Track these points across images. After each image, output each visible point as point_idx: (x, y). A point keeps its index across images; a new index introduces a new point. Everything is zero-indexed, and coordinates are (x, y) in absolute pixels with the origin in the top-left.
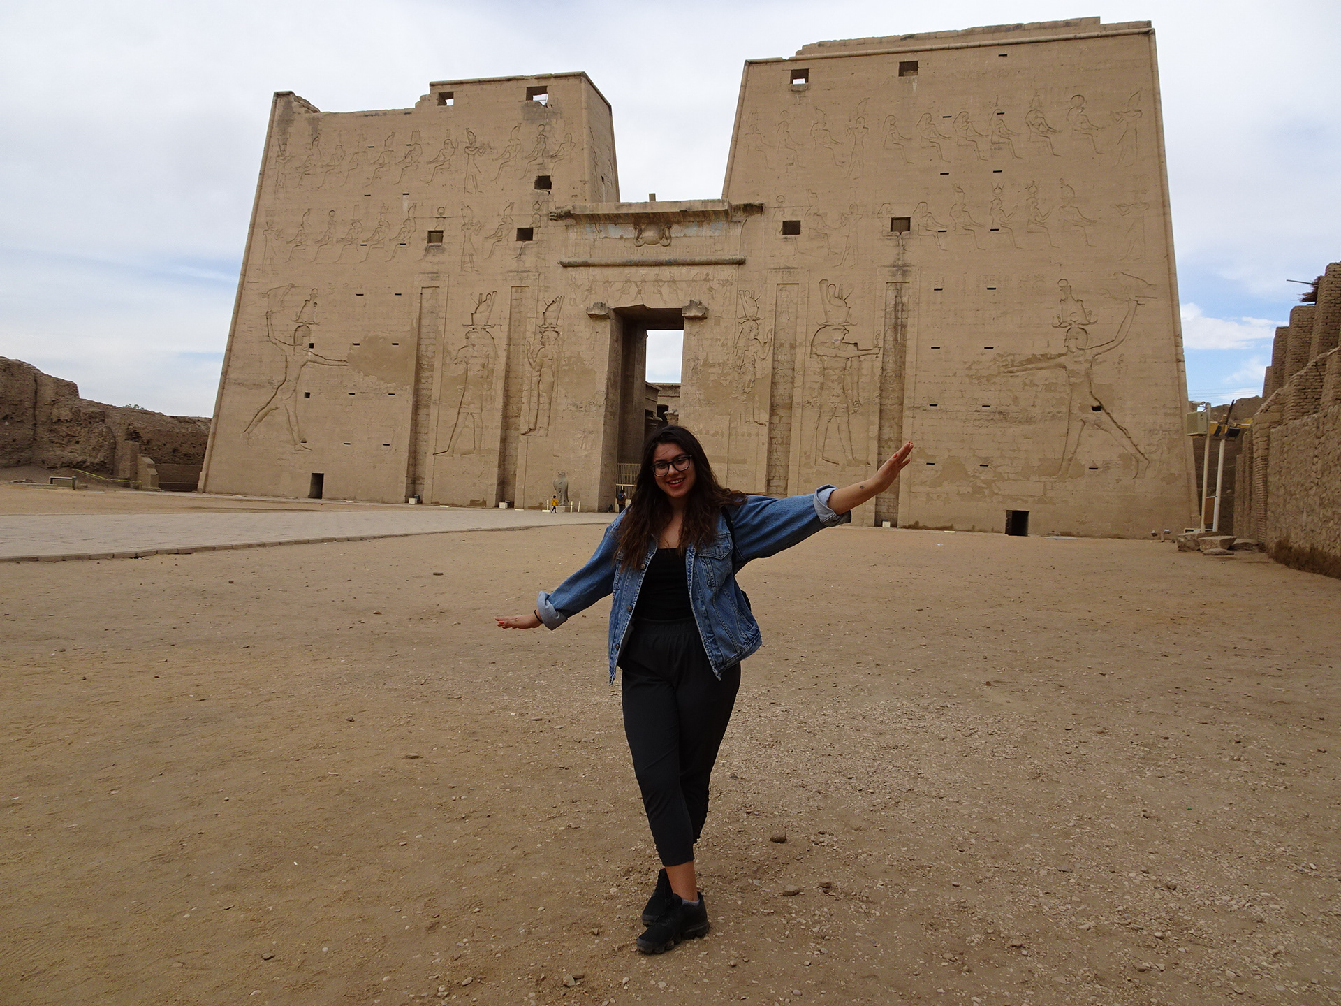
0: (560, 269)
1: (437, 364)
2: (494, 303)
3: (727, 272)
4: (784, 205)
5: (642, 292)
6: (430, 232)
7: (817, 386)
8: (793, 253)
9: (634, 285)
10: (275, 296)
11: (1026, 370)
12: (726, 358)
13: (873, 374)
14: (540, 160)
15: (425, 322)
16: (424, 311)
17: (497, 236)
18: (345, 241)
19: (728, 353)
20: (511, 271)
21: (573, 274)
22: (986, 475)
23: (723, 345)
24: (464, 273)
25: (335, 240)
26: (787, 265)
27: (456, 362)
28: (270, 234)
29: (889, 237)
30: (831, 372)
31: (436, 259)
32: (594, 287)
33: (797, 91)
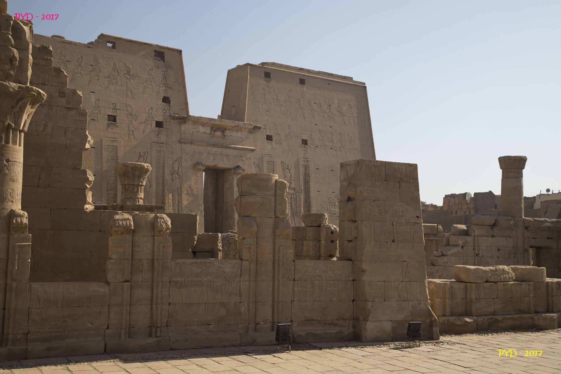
0: (178, 145)
1: (119, 187)
3: (249, 154)
4: (266, 128)
5: (216, 159)
6: (108, 115)
8: (271, 149)
9: (212, 156)
13: (301, 200)
14: (164, 88)
15: (108, 164)
16: (108, 158)
17: (146, 123)
20: (155, 142)
21: (184, 147)
26: (269, 153)
29: (301, 147)
31: (114, 131)
32: (194, 155)
33: (267, 81)
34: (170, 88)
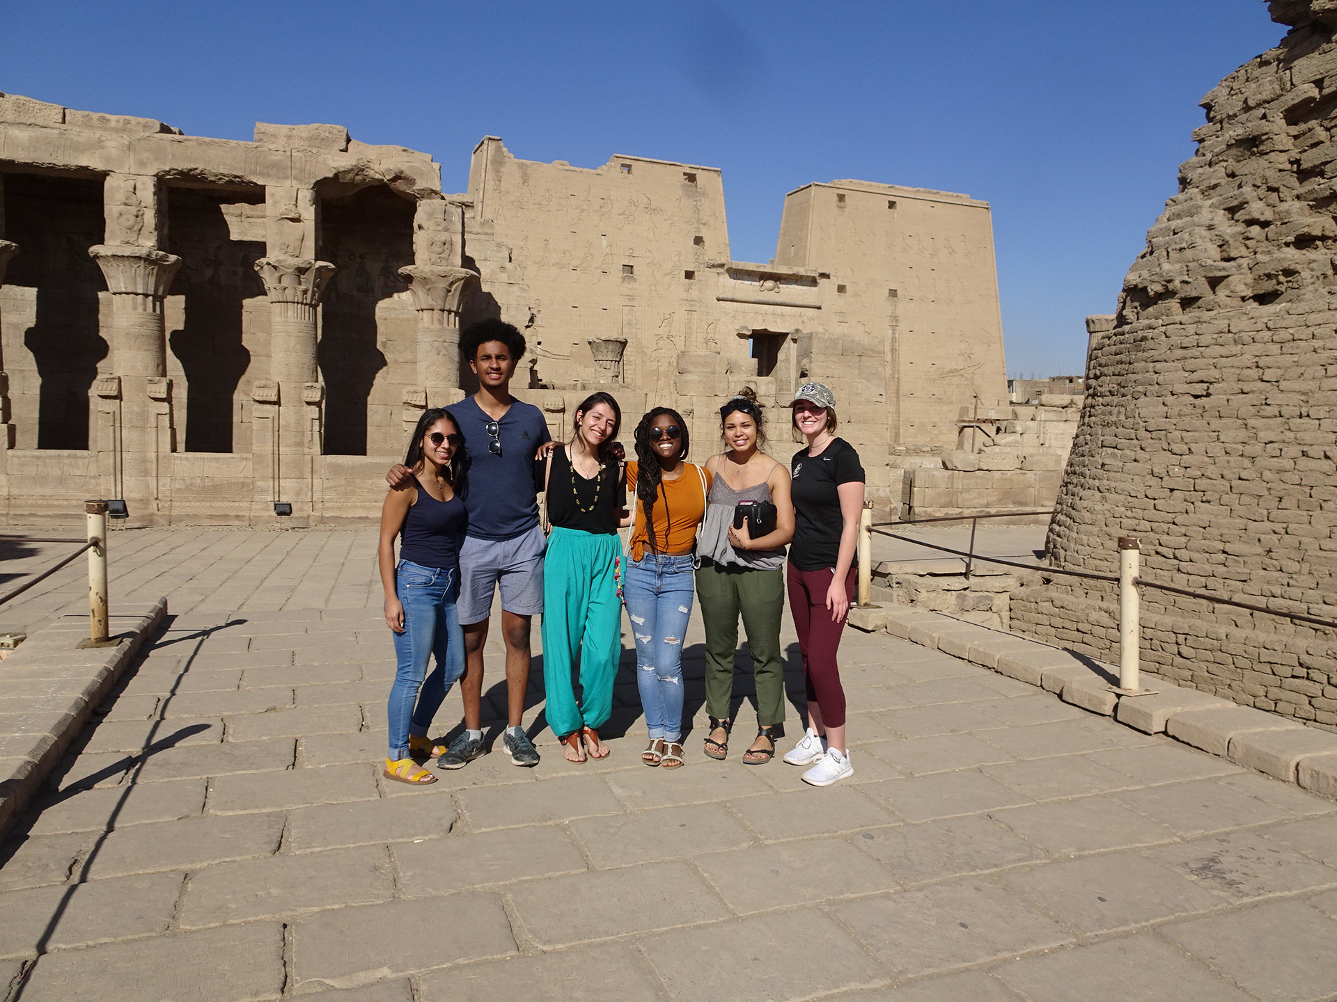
0: (716, 301)
1: (638, 361)
2: (673, 321)
3: (811, 312)
4: (838, 275)
5: (766, 321)
6: (624, 266)
8: (843, 304)
9: (762, 316)
14: (696, 225)
15: (625, 331)
16: (625, 322)
17: (672, 274)
18: (559, 265)
20: (684, 300)
21: (725, 305)
24: (651, 298)
25: (550, 263)
26: (841, 311)
27: (650, 360)
29: (888, 300)
31: (630, 286)
32: (737, 315)
33: (841, 208)
34: (704, 224)
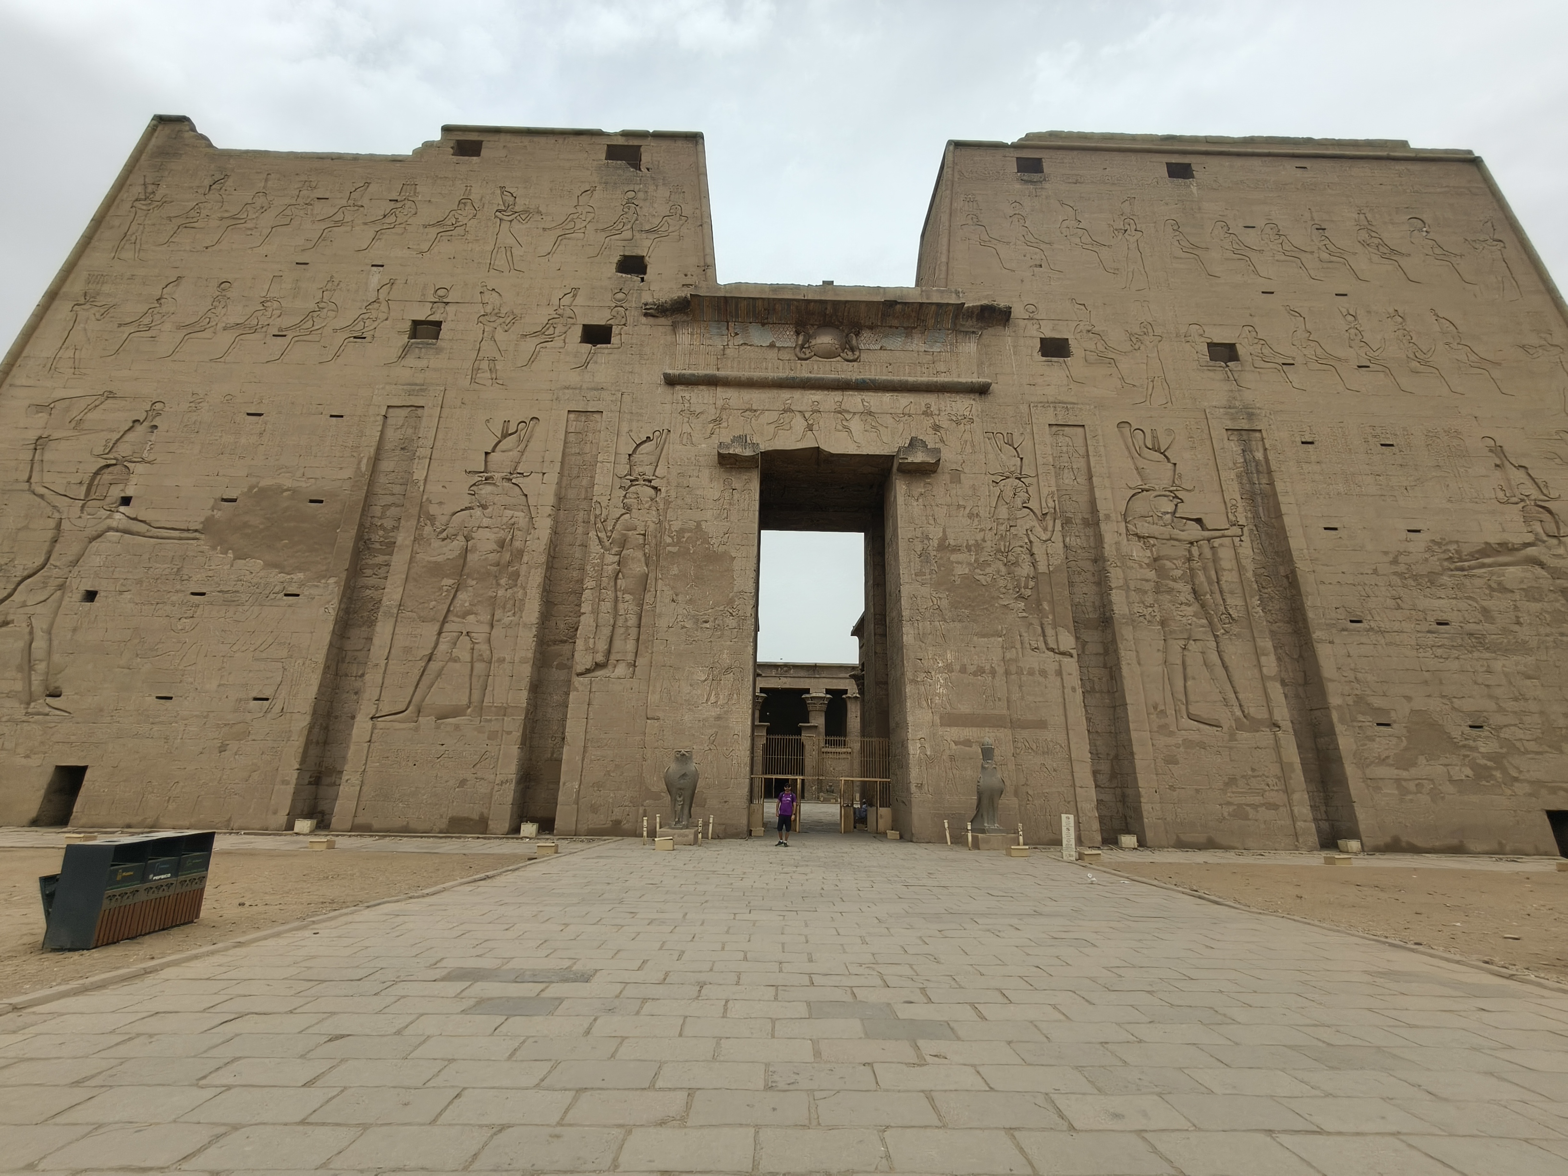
0: (662, 391)
1: (403, 538)
2: (531, 437)
3: (962, 405)
4: (1036, 317)
5: (815, 427)
6: (414, 321)
7: (1148, 586)
8: (1065, 382)
9: (799, 417)
10: (68, 409)
11: (1483, 566)
12: (979, 536)
13: (1240, 568)
14: (627, 234)
15: (387, 465)
16: (388, 446)
17: (545, 334)
18: (243, 328)
19: (982, 530)
20: (567, 388)
21: (687, 395)
22: (1486, 745)
23: (971, 516)
24: (476, 386)
25: (221, 325)
26: (1059, 398)
27: (444, 535)
28: (87, 310)
29: (1210, 368)
30: (1168, 564)
31: (423, 363)
32: (724, 417)
33: (1030, 182)
34: (647, 231)
